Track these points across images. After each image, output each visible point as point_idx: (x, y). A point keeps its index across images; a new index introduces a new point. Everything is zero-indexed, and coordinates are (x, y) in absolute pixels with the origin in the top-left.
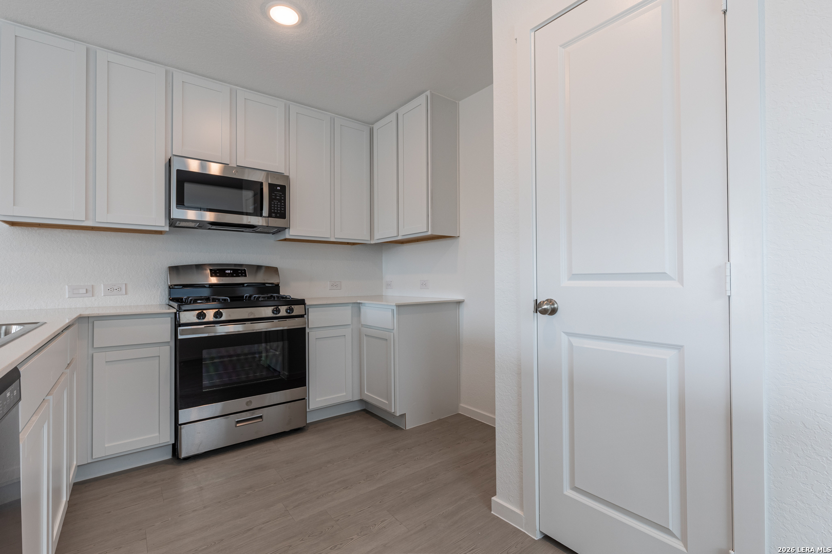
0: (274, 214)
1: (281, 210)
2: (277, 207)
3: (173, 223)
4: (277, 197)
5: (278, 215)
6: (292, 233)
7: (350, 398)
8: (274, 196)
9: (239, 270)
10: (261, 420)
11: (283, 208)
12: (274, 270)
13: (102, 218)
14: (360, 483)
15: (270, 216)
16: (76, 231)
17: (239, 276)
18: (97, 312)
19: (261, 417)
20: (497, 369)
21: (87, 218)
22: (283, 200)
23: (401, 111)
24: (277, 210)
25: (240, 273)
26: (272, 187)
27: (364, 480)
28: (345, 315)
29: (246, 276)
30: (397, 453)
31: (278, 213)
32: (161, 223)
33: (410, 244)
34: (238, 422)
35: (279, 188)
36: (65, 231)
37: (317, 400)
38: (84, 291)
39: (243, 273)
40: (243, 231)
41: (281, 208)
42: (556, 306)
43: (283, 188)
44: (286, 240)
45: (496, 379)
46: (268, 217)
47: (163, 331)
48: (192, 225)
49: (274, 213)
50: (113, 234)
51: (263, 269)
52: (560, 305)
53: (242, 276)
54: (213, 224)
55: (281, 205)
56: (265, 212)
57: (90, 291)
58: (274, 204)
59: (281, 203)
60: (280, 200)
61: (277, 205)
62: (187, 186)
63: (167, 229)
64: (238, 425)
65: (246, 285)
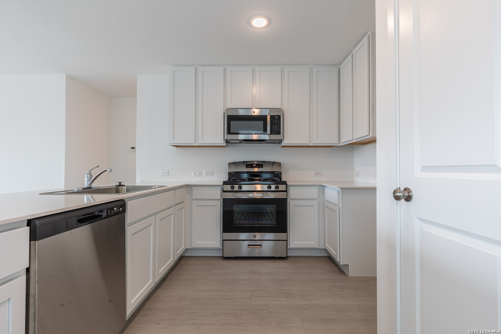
0: (274, 133)
1: (278, 130)
2: (276, 128)
3: (227, 142)
4: (276, 123)
5: (276, 133)
6: (285, 143)
7: (316, 246)
8: (274, 122)
9: (260, 164)
10: (261, 247)
11: (279, 128)
12: (279, 164)
13: (200, 142)
14: (296, 297)
15: (271, 133)
16: (196, 148)
17: (260, 168)
18: (203, 183)
19: (261, 245)
20: (378, 242)
21: (195, 142)
22: (279, 124)
23: (354, 52)
24: (276, 130)
25: (260, 166)
26: (272, 117)
27: (300, 297)
28: (313, 192)
29: (263, 167)
30: (332, 288)
31: (276, 132)
32: (221, 142)
33: (369, 144)
34: (249, 245)
35: (277, 117)
36: (193, 148)
37: (295, 243)
38: (198, 174)
39: (262, 166)
40: (262, 143)
41: (278, 128)
42: (411, 194)
43: (279, 116)
44: (283, 146)
45: (377, 249)
46: (270, 134)
47: (217, 194)
48: (237, 142)
49: (274, 131)
50: (206, 148)
51: (276, 164)
52: (414, 194)
53: (261, 167)
54: (245, 140)
55: (278, 127)
56: (269, 132)
57: (201, 174)
58: (274, 127)
59: (278, 125)
60: (277, 124)
61: (276, 127)
62: (232, 123)
63: (224, 145)
64: (249, 247)
65: (264, 172)
